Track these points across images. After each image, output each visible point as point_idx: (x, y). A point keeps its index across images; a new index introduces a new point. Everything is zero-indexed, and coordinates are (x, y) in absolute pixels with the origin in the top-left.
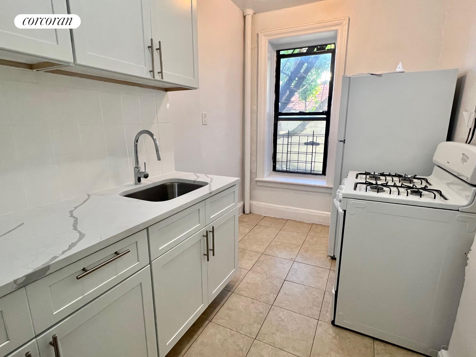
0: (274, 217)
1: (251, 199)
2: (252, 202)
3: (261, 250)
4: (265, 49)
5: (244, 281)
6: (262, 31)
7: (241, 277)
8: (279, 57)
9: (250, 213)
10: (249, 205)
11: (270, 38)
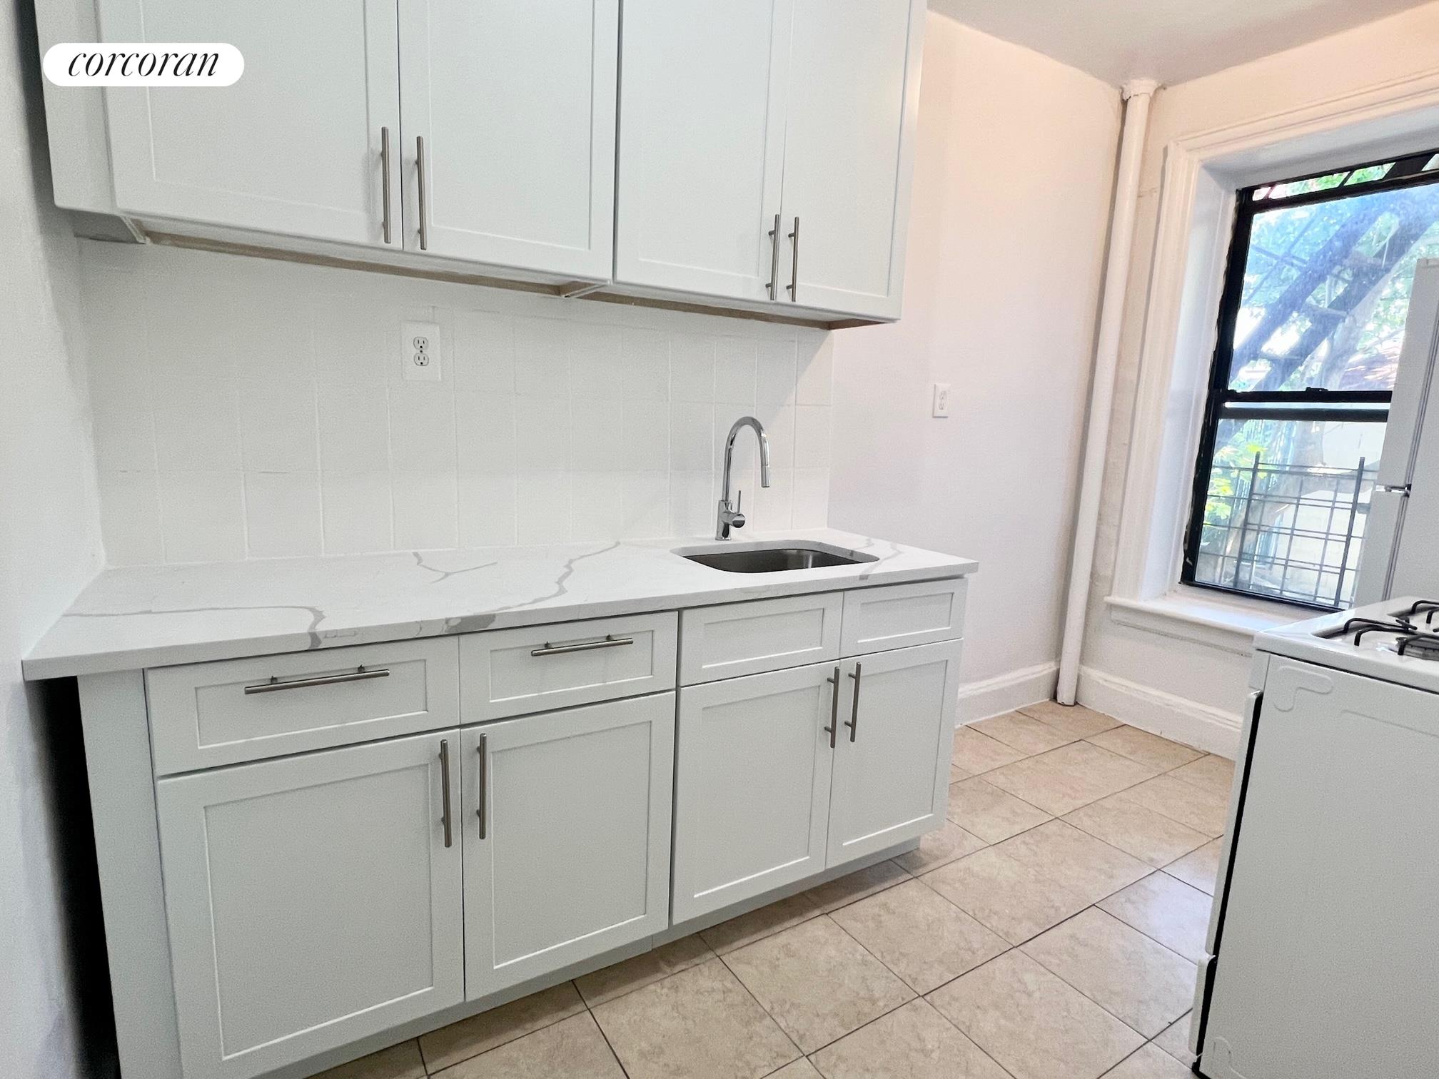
0: (1158, 734)
1: (1083, 659)
2: (1085, 668)
3: (1059, 809)
4: (1187, 189)
5: (962, 864)
6: (1181, 138)
7: (957, 853)
8: (1247, 208)
9: (1076, 703)
10: (1076, 677)
11: (1208, 155)
